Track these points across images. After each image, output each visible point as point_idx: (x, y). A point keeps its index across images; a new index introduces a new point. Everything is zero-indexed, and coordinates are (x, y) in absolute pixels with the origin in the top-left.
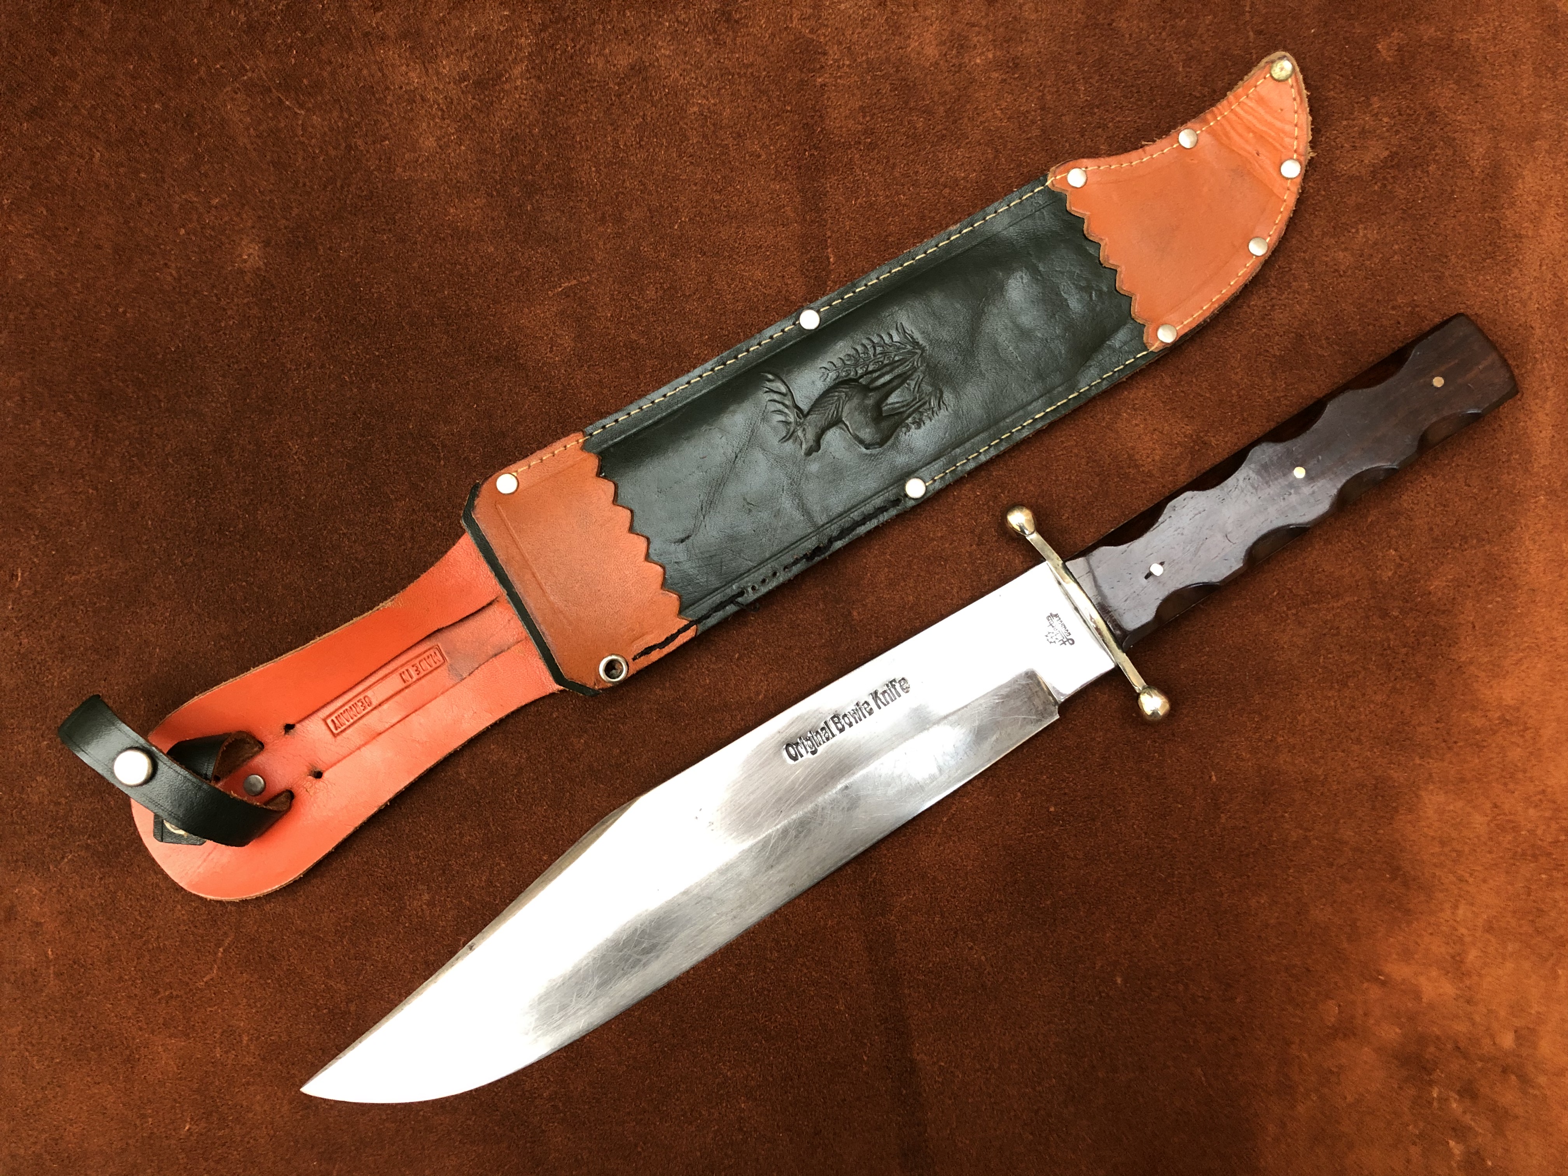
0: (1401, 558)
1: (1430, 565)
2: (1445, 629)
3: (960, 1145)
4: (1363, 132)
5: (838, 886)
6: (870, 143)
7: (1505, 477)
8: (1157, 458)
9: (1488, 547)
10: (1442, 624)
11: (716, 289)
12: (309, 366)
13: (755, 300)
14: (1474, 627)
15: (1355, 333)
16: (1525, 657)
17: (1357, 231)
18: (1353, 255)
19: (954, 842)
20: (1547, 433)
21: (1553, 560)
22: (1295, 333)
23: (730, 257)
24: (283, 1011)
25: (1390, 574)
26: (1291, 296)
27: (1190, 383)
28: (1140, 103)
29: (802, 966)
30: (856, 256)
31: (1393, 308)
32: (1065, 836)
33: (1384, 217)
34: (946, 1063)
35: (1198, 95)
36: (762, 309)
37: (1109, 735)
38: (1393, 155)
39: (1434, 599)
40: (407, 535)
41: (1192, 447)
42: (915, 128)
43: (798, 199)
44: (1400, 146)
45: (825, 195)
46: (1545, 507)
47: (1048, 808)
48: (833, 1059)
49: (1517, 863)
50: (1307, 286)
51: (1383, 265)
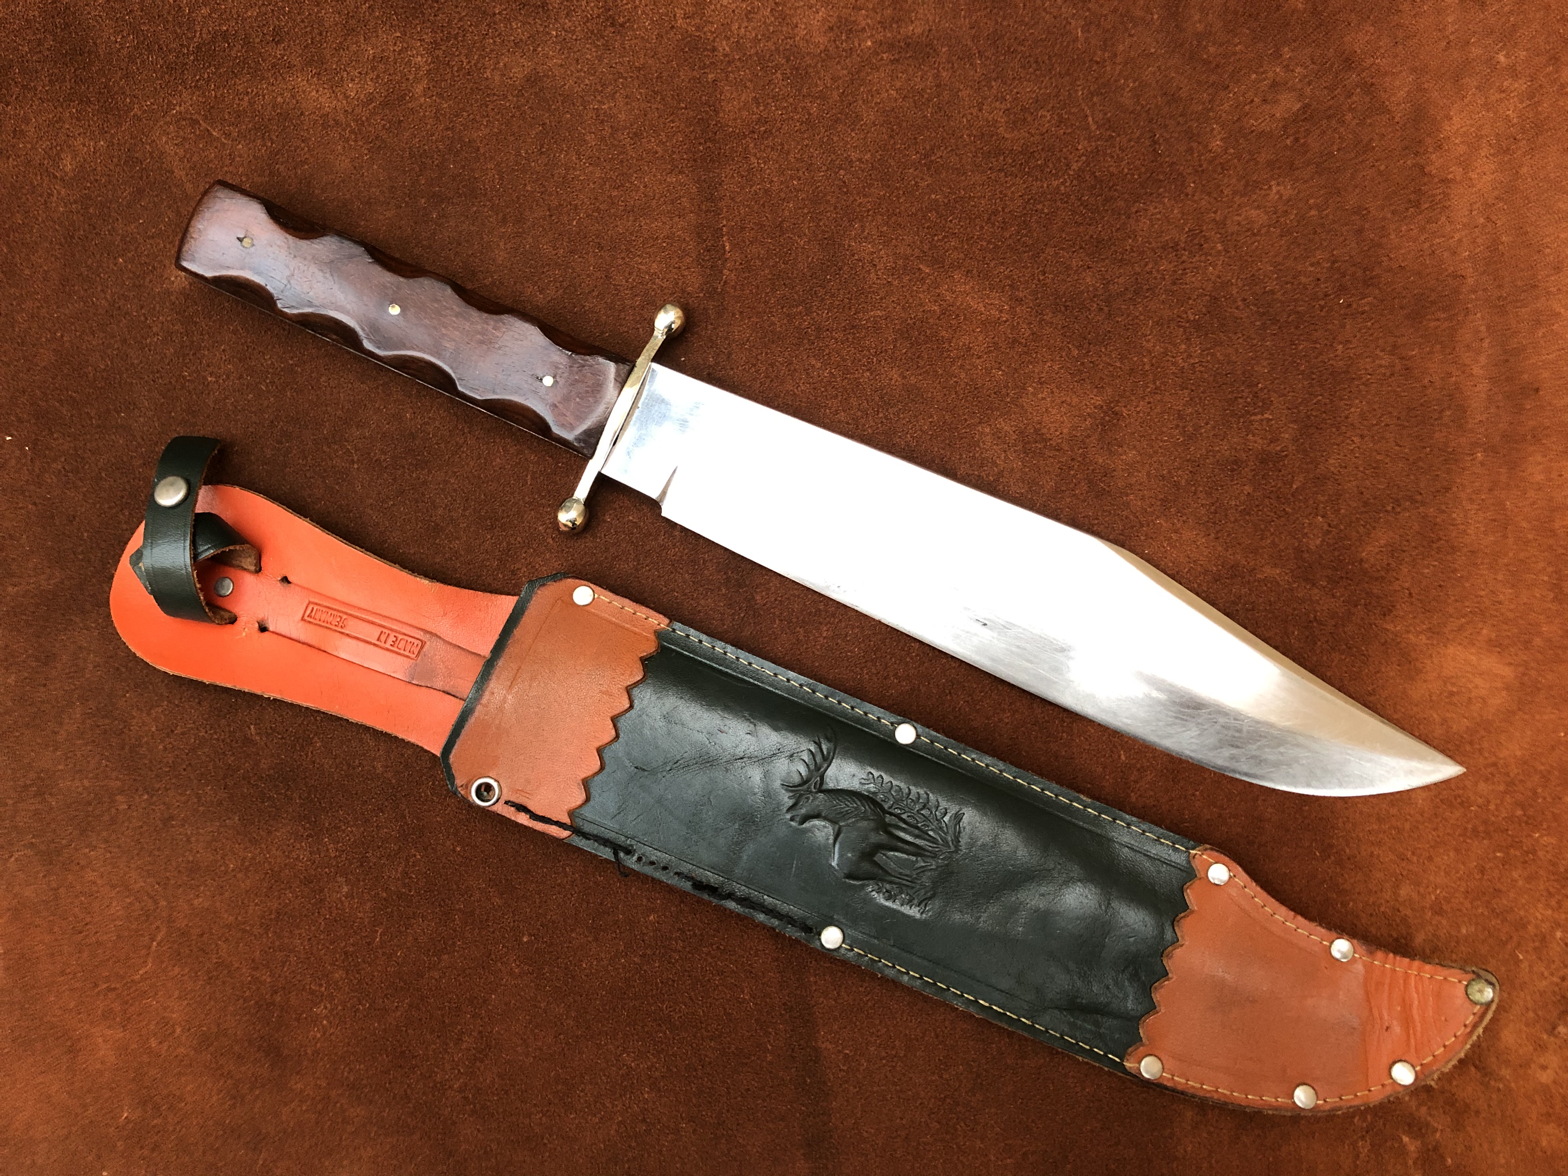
0: (1329, 526)
1: (1362, 530)
2: (1378, 597)
3: (865, 1134)
4: (1274, 85)
6: (765, 132)
7: (1437, 435)
8: (1065, 431)
9: (1421, 509)
10: (1375, 591)
11: (614, 285)
12: (228, 377)
14: (1410, 594)
15: (1273, 292)
16: (1468, 623)
17: (1270, 187)
18: (1267, 213)
20: (1483, 386)
21: (1495, 520)
22: (1210, 296)
23: (627, 250)
24: (212, 1003)
25: (1318, 542)
26: (1203, 258)
27: (1098, 353)
28: (1038, 72)
29: (707, 954)
30: (751, 243)
31: (1312, 265)
33: (1297, 172)
34: (851, 1051)
35: (1098, 60)
37: (1017, 715)
38: (1306, 106)
39: (1366, 566)
41: (1103, 418)
42: (810, 114)
43: (694, 190)
44: (1313, 96)
45: (720, 184)
46: (1482, 464)
48: (736, 1049)
49: (1468, 841)
50: (1219, 247)
51: (1298, 222)
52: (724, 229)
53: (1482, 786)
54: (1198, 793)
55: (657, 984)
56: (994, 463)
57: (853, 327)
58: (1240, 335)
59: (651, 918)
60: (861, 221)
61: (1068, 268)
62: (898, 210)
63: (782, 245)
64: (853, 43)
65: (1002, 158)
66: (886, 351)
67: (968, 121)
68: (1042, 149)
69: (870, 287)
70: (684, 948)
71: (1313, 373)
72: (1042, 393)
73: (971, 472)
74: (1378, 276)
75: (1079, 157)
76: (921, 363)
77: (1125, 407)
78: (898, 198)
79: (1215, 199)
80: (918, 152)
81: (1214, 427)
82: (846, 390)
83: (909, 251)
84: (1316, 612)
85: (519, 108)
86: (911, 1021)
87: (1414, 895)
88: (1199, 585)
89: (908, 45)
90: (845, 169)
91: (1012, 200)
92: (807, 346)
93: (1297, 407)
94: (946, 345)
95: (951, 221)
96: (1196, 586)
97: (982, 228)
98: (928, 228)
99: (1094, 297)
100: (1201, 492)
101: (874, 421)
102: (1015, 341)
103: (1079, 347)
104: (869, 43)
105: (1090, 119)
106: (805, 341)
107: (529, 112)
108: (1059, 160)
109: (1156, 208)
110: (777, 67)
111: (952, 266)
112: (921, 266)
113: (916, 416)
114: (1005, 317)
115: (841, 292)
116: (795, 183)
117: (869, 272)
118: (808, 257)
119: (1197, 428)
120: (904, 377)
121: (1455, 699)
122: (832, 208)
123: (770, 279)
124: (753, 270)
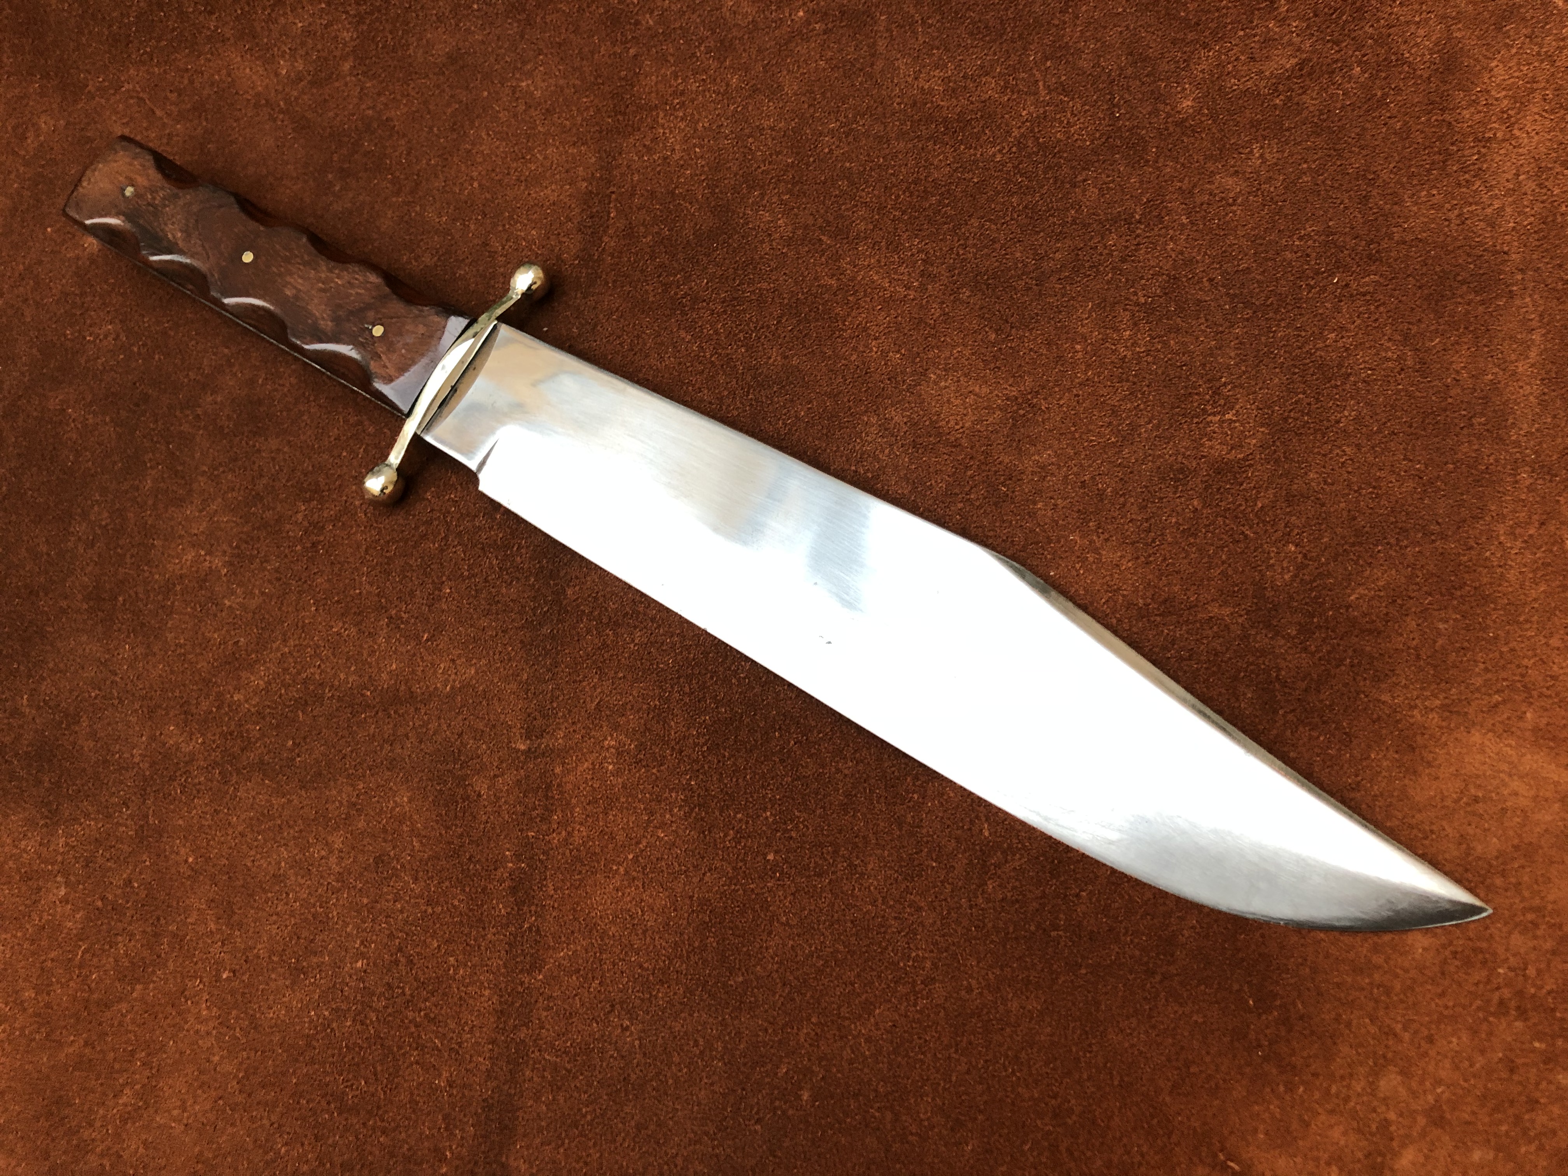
0: (1305, 557)
1: (1351, 566)
2: (1371, 657)
4: (1265, 41)
5: (484, 929)
6: (678, 103)
7: (1465, 448)
9: (1439, 543)
10: (1367, 649)
14: (1418, 656)
16: (1504, 702)
17: (1251, 152)
18: (1245, 179)
19: (637, 888)
20: (1532, 388)
22: (1168, 275)
25: (1287, 577)
30: (639, 209)
32: (781, 893)
33: (1287, 134)
37: (861, 767)
38: (1303, 63)
39: (1356, 614)
40: (150, 502)
42: (728, 85)
43: (592, 159)
44: (1314, 52)
45: (620, 153)
46: (1530, 489)
47: (765, 855)
49: (1491, 1019)
50: (1184, 220)
51: (1286, 188)
52: (613, 196)
53: (1517, 940)
54: (1084, 894)
55: (341, 1048)
56: (877, 459)
57: (735, 299)
58: (1203, 320)
59: (359, 964)
64: (783, 13)
68: (982, 116)
69: (761, 258)
70: (386, 1007)
71: (1295, 366)
72: (946, 381)
73: (846, 467)
74: (1388, 250)
75: (1023, 123)
76: (808, 343)
77: (1045, 399)
78: (808, 165)
79: (1183, 164)
81: (1157, 427)
83: (811, 221)
84: (1279, 670)
85: (438, 87)
86: (633, 1150)
87: (1403, 1092)
88: (1119, 620)
89: (843, 13)
93: (1269, 407)
95: (863, 190)
96: (1114, 621)
98: (836, 196)
99: (1022, 274)
100: (1132, 504)
101: (741, 403)
104: (801, 14)
105: (1041, 84)
107: (447, 89)
108: (999, 127)
109: (1108, 176)
110: (702, 40)
111: (857, 237)
112: (823, 237)
113: (792, 401)
114: (912, 294)
115: (727, 261)
116: (697, 150)
117: (762, 242)
119: (1134, 427)
121: (1480, 808)
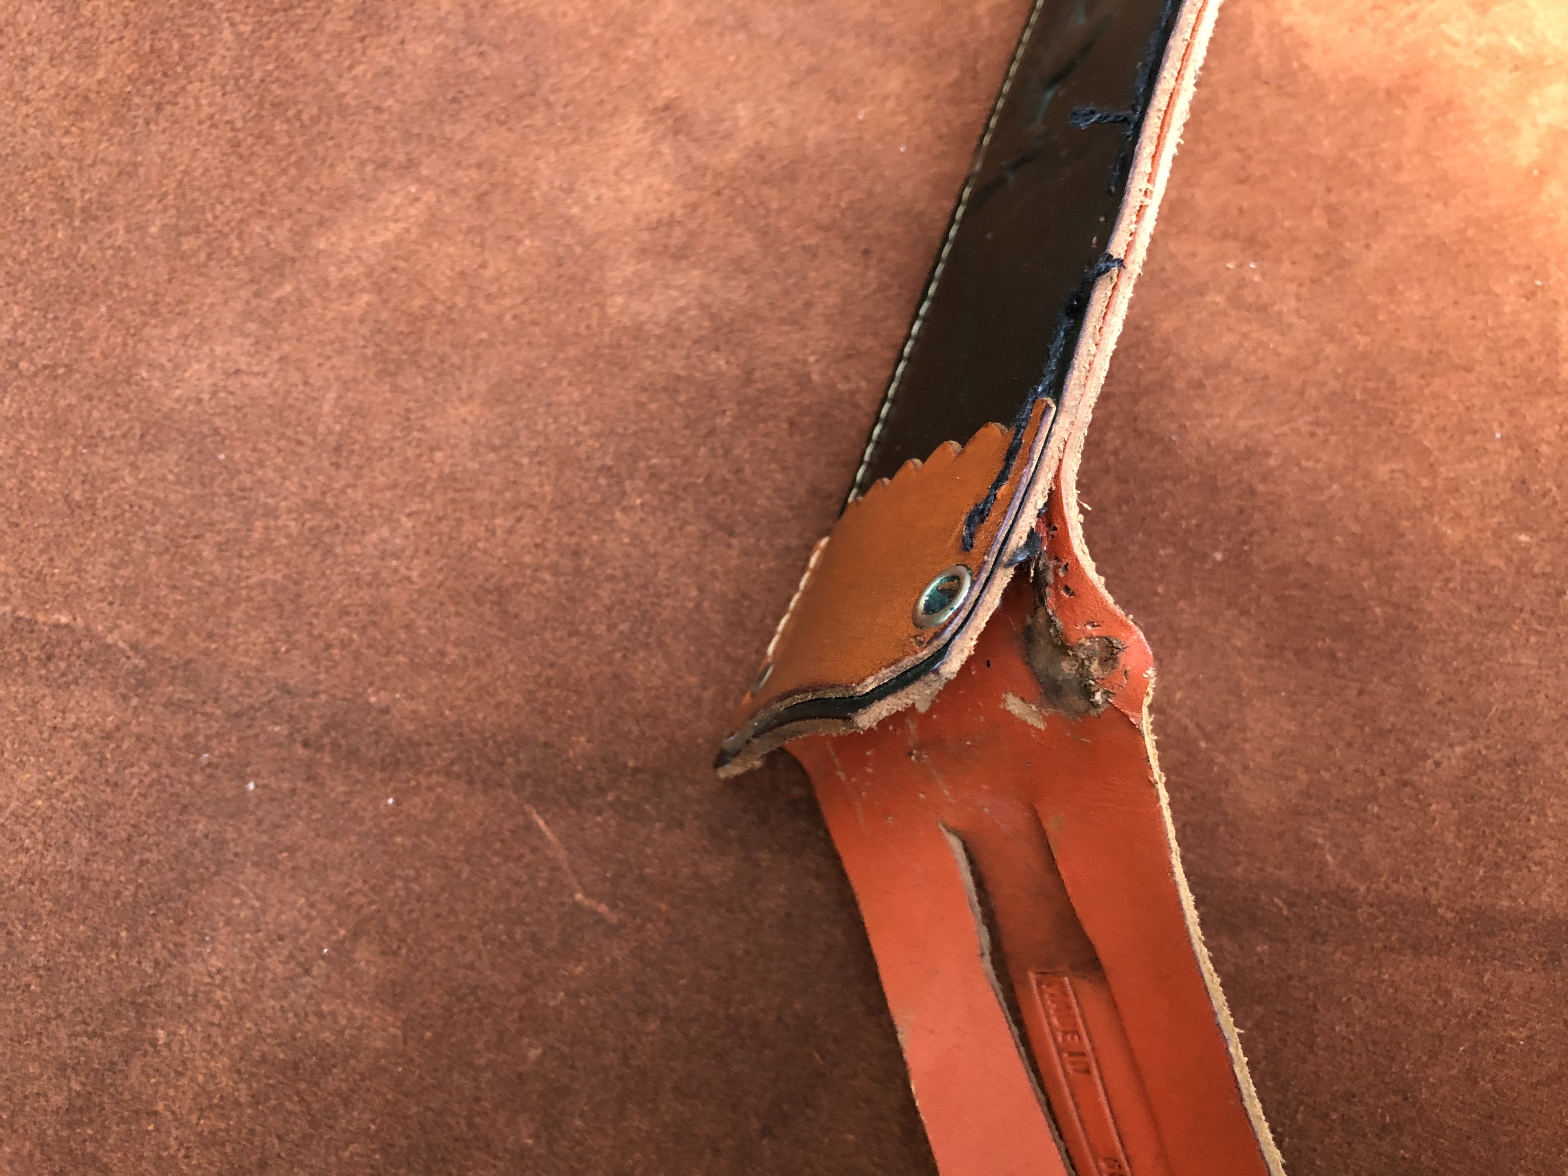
8: (667, 186)
13: (81, 803)
27: (555, 90)
36: (108, 795)
41: (667, 128)
60: (138, 363)
61: (388, 72)
62: (150, 297)
63: (115, 518)
65: (137, 100)
66: (408, 410)
67: (39, 125)
80: (53, 226)
82: (453, 501)
90: (20, 358)
91: (224, 110)
92: (338, 539)
94: (440, 308)
97: (251, 173)
102: (480, 198)
103: (532, 109)
106: (327, 539)
118: (163, 479)
120: (471, 396)
122: (87, 405)
123: (172, 561)
124: (136, 586)
